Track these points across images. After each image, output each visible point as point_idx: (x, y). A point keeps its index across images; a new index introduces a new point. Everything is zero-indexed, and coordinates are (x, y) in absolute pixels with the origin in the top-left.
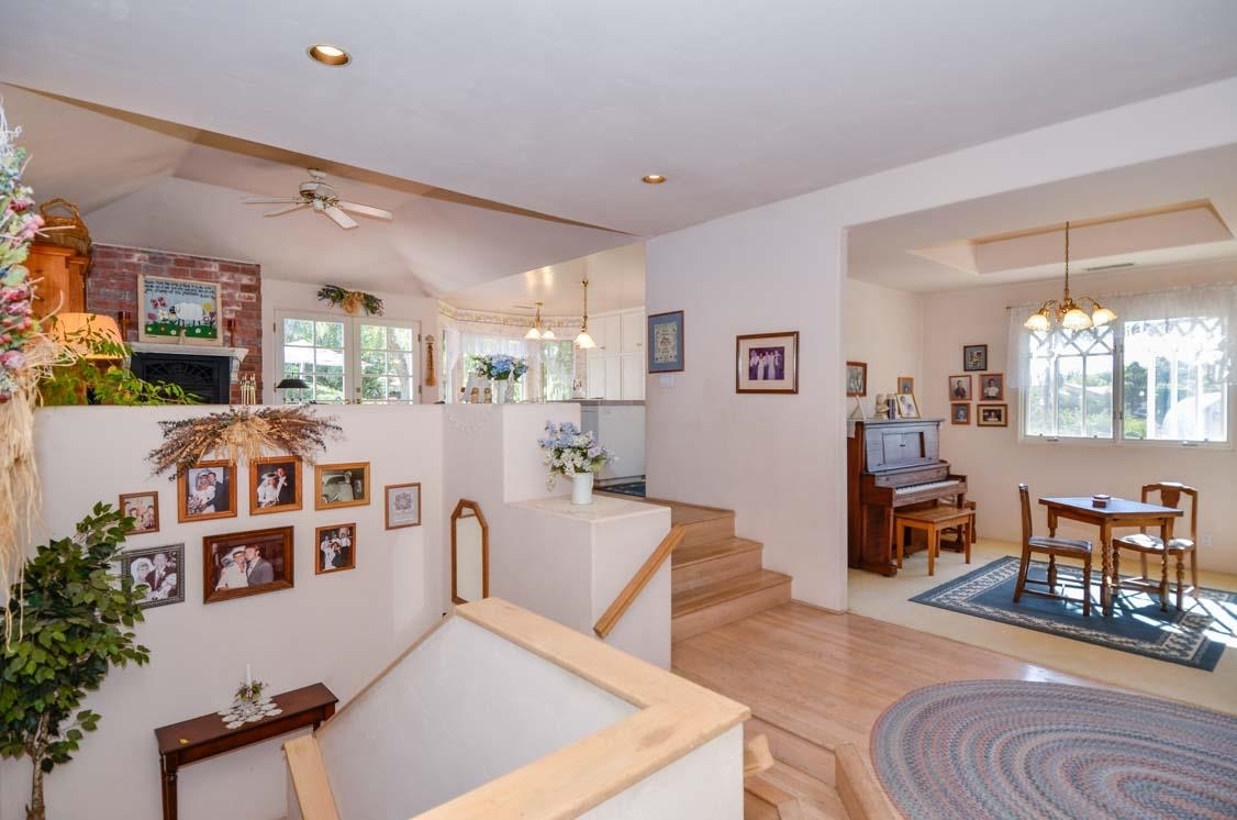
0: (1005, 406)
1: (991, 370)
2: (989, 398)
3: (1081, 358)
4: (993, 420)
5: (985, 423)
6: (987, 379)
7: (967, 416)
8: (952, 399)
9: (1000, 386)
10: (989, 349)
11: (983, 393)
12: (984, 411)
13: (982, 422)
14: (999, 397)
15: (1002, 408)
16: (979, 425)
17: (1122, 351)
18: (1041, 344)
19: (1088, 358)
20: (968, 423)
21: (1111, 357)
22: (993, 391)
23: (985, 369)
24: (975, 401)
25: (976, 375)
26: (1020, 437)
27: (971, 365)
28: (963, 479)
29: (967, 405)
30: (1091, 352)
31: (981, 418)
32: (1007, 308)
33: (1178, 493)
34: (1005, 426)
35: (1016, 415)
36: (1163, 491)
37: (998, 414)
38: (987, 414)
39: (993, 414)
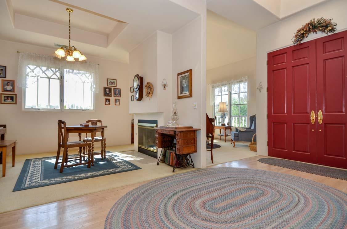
0: (16, 95)
1: (9, 77)
2: (7, 91)
4: (9, 101)
5: (6, 102)
6: (6, 82)
9: (13, 86)
10: (7, 68)
11: (4, 89)
12: (5, 97)
13: (3, 102)
14: (13, 90)
15: (14, 96)
16: (1, 103)
19: (51, 80)
21: (59, 81)
22: (9, 88)
23: (5, 77)
26: (23, 109)
28: (4, 126)
30: (52, 77)
31: (3, 100)
32: (18, 52)
33: (96, 122)
34: (16, 103)
35: (21, 99)
36: (92, 122)
37: (12, 99)
38: (6, 98)
39: (9, 98)
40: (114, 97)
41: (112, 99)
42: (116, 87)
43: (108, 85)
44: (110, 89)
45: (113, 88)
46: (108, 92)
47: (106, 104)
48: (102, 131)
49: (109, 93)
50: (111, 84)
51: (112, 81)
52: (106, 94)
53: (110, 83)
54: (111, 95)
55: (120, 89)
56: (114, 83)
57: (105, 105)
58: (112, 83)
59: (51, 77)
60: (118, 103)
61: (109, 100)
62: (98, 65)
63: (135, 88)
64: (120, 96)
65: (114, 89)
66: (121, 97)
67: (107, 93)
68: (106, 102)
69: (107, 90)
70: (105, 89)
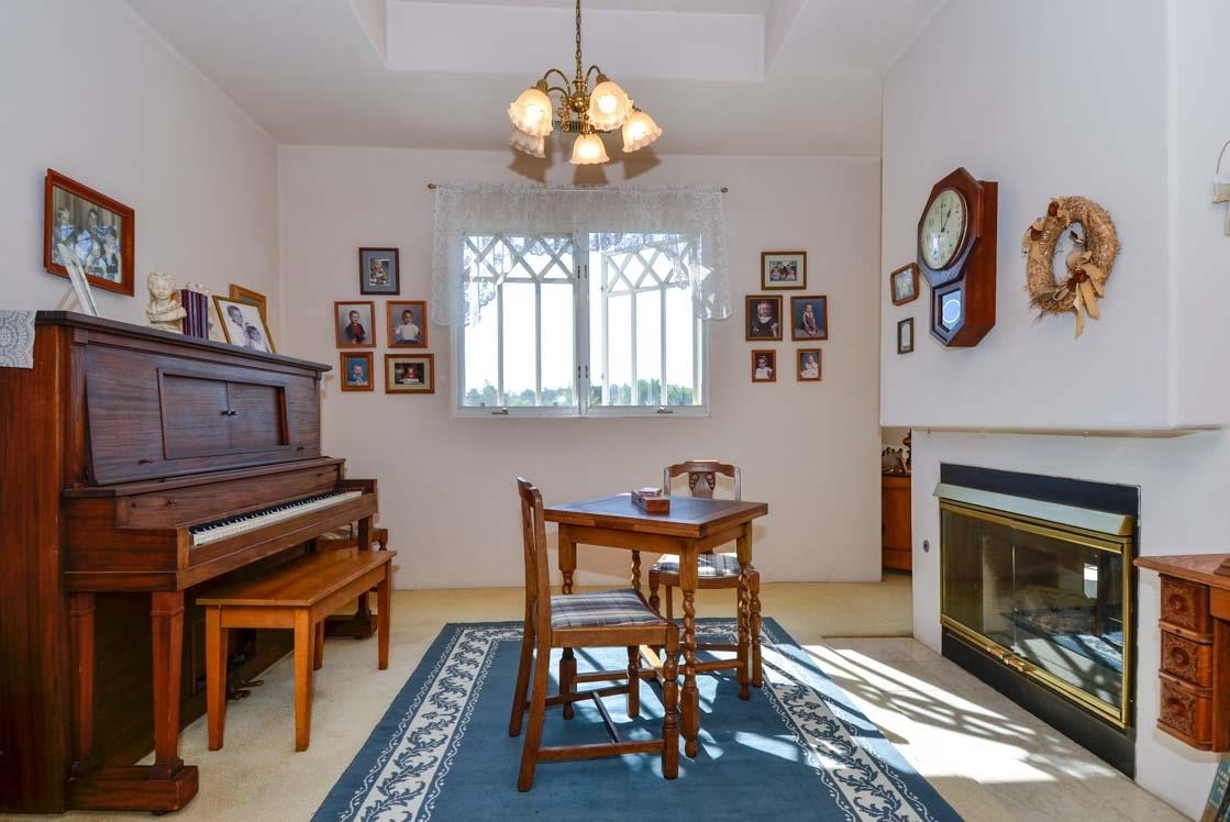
0: (430, 356)
1: (408, 293)
2: (403, 343)
3: (533, 285)
4: (410, 382)
5: (399, 387)
6: (399, 310)
7: (369, 374)
8: (339, 345)
9: (422, 322)
10: (401, 253)
11: (394, 336)
12: (397, 367)
13: (393, 386)
14: (420, 341)
15: (426, 362)
16: (389, 392)
17: (586, 276)
18: (481, 258)
19: (544, 286)
20: (369, 388)
21: (570, 287)
22: (409, 331)
23: (397, 292)
24: (381, 349)
25: (381, 302)
26: (454, 411)
27: (372, 283)
28: (368, 486)
29: (368, 356)
31: (392, 379)
32: (430, 186)
33: (712, 473)
34: (431, 391)
35: (448, 372)
36: (692, 474)
37: (419, 372)
38: (401, 371)
39: (411, 371)
40: (794, 339)
41: (785, 350)
42: (804, 288)
43: (768, 283)
44: (775, 304)
45: (787, 296)
46: (764, 320)
47: (758, 376)
48: (740, 534)
49: (768, 325)
50: (781, 279)
51: (786, 261)
52: (756, 330)
53: (777, 274)
54: (780, 330)
55: (824, 298)
56: (794, 268)
57: (755, 380)
58: (784, 271)
59: (546, 276)
60: (811, 372)
61: (769, 358)
62: (724, 190)
63: (937, 264)
64: (822, 334)
65: (793, 298)
66: (826, 338)
67: (761, 326)
68: (756, 365)
69: (762, 307)
70: (752, 303)
